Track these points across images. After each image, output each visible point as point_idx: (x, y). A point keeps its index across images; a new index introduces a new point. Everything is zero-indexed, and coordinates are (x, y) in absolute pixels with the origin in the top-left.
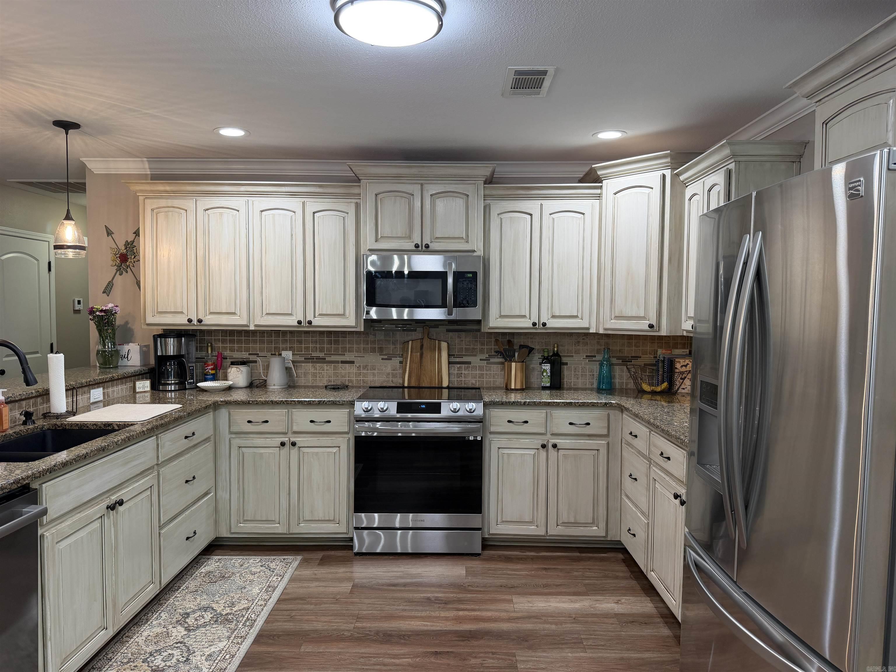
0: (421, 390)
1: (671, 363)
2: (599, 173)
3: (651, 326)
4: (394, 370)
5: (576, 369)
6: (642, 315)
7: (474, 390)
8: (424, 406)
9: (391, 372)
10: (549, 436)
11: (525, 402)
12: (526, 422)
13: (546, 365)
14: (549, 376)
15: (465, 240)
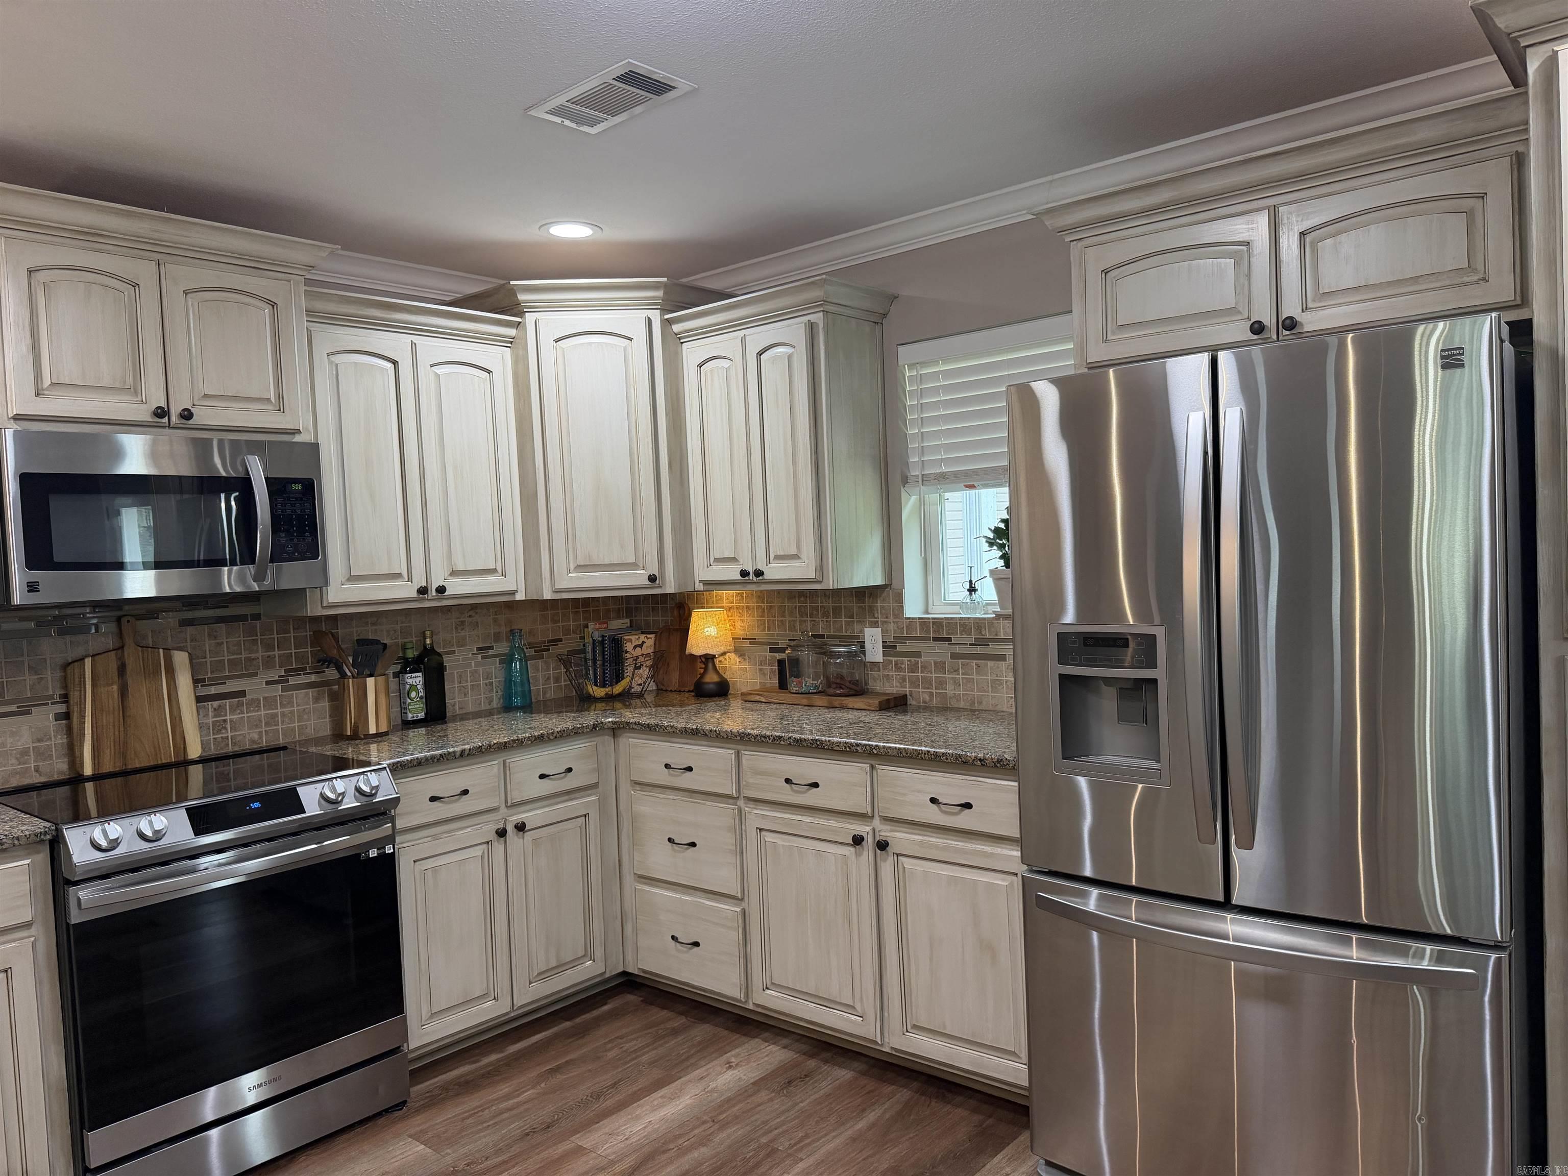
0: (130, 777)
1: (617, 644)
2: (522, 297)
3: (652, 578)
4: (39, 741)
5: (461, 676)
6: (631, 559)
7: (257, 757)
8: (257, 805)
9: (31, 746)
10: (503, 810)
11: (463, 751)
12: (465, 792)
13: (413, 675)
14: (421, 698)
15: (275, 405)
